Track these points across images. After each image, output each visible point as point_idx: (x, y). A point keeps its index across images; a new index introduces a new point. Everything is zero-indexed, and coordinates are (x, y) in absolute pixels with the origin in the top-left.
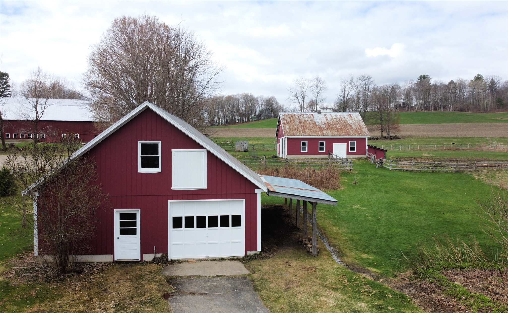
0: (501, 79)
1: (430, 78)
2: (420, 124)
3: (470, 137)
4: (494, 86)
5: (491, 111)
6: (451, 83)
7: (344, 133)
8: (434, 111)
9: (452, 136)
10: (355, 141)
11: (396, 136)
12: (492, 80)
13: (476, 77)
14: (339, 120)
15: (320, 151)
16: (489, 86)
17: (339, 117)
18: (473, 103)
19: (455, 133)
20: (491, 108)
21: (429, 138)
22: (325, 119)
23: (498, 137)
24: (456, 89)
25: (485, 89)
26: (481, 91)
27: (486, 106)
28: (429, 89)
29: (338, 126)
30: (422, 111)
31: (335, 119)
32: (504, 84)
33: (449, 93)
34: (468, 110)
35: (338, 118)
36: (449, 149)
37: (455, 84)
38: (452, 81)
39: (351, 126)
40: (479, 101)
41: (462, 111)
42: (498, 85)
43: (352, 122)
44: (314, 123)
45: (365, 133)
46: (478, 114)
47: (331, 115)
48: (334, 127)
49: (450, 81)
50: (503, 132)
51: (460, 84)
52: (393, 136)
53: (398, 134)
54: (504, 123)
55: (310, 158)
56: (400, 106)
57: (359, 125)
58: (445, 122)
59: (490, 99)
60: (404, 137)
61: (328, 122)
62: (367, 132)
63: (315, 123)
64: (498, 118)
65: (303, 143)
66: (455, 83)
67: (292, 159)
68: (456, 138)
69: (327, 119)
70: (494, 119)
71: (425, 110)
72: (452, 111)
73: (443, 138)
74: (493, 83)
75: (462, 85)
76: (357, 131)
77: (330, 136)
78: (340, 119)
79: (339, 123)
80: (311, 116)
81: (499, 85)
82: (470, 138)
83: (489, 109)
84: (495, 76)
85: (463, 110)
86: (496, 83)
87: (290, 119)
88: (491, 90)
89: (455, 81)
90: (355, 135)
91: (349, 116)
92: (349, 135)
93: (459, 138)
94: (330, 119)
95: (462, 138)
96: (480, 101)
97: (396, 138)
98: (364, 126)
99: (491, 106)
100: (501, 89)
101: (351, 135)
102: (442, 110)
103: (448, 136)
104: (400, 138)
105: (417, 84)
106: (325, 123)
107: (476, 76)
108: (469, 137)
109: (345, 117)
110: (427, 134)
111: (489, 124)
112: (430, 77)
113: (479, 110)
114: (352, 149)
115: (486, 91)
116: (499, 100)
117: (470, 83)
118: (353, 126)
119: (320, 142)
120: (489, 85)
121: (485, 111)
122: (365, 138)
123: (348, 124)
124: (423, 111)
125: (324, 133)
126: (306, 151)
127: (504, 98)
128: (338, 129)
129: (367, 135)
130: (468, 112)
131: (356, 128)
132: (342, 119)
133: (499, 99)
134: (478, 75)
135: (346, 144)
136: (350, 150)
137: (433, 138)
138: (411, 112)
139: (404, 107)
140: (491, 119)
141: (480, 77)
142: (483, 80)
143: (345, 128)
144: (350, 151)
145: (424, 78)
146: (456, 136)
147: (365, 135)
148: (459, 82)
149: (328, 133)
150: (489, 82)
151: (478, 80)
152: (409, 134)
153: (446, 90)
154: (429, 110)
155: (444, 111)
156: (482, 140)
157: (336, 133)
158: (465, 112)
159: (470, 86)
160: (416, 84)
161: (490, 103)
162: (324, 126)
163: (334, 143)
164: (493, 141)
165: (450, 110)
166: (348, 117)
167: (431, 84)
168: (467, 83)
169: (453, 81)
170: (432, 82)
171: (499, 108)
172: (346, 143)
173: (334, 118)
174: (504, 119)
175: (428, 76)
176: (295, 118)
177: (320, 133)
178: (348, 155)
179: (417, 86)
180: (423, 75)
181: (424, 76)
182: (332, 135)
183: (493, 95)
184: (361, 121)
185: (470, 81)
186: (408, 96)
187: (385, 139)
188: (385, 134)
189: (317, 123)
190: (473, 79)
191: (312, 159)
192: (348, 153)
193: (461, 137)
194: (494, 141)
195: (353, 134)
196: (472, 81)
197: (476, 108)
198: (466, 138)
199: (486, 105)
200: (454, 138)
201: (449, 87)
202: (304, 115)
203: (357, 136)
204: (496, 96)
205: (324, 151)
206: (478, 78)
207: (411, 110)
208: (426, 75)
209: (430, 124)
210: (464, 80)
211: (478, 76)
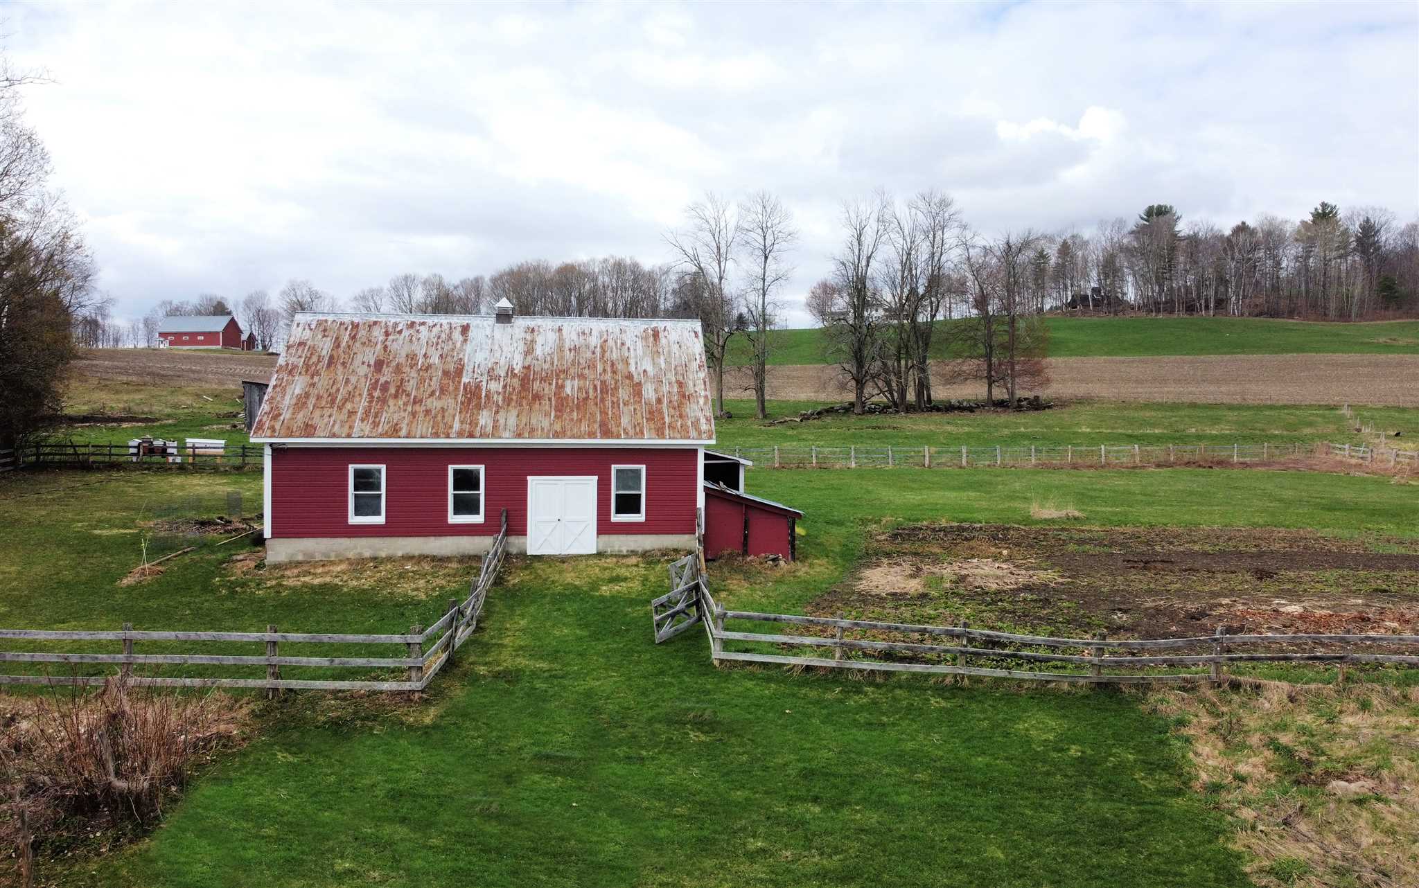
0: (1394, 219)
1: (1179, 214)
2: (1136, 358)
3: (1285, 402)
4: (1371, 240)
5: (1361, 316)
6: (1242, 229)
7: (584, 427)
8: (1185, 316)
9: (1226, 400)
10: (643, 468)
11: (1037, 398)
12: (1368, 220)
13: (1318, 213)
14: (589, 355)
15: (454, 519)
16: (1357, 241)
17: (594, 341)
18: (1307, 292)
19: (1238, 389)
20: (1361, 307)
21: (1147, 406)
22: (522, 347)
23: (1380, 406)
24: (1255, 248)
25: (1345, 248)
26: (1334, 254)
27: (1347, 302)
28: (1173, 249)
29: (570, 387)
30: (1149, 317)
31: (575, 349)
32: (1402, 234)
33: (1233, 259)
34: (1291, 314)
35: (588, 346)
36: (1188, 464)
37: (1252, 232)
38: (1244, 223)
39: (637, 390)
40: (1324, 286)
41: (1271, 316)
42: (1384, 239)
43: (650, 369)
44: (452, 368)
45: (696, 424)
46: (1319, 326)
47: (560, 330)
48: (549, 390)
49: (1239, 223)
50: (1396, 385)
51: (1269, 234)
52: (1026, 399)
53: (1045, 394)
54: (1401, 355)
55: (400, 554)
56: (1085, 298)
57: (680, 384)
58: (1217, 350)
59: (1360, 279)
60: (1063, 403)
61: (528, 368)
62: (703, 421)
63: (459, 372)
64: (1382, 340)
65: (358, 474)
66: (1253, 229)
67: (300, 558)
68: (1239, 408)
69: (529, 352)
70: (1369, 343)
71: (1158, 311)
72: (1242, 315)
73: (1193, 405)
74: (1369, 231)
75: (1271, 239)
76: (660, 412)
77: (506, 440)
78: (598, 349)
79: (586, 371)
80: (457, 335)
81: (1389, 238)
82: (1285, 407)
83: (1355, 309)
84: (1374, 209)
85: (1274, 313)
86: (1378, 231)
87: (338, 346)
88: (1363, 252)
89: (1251, 223)
90: (640, 434)
91: (645, 339)
92: (606, 433)
93: (1248, 408)
94: (547, 350)
95: (1259, 408)
96: (1328, 285)
97: (1036, 405)
98: (700, 388)
99: (1362, 301)
100: (1391, 252)
101: (618, 437)
102: (1211, 313)
103: (1214, 402)
104: (1049, 407)
105: (1138, 232)
106: (510, 371)
107: (1316, 209)
108: (1281, 403)
109: (623, 344)
110: (1143, 392)
111: (1354, 357)
112: (1178, 210)
113: (1325, 315)
114: (628, 504)
115: (1347, 255)
116: (1388, 283)
117: (1299, 232)
118: (649, 392)
119: (456, 472)
120: (1356, 235)
121: (1344, 316)
122: (694, 452)
123: (630, 377)
124: (1154, 314)
125: (482, 422)
126: (380, 520)
127: (1401, 276)
128: (561, 404)
129: (700, 433)
130: (1291, 321)
131: (659, 401)
132: (607, 354)
133: (1386, 278)
134: (1324, 205)
135: (593, 480)
136: (618, 511)
137: (1160, 406)
138: (1117, 318)
139: (1097, 303)
140: (1362, 343)
141: (1331, 212)
142: (1337, 222)
143: (603, 400)
144: (616, 518)
145: (1158, 214)
146: (1237, 400)
147: (693, 433)
148: (1265, 227)
149: (502, 421)
150: (1355, 228)
151: (1324, 221)
152: (1081, 390)
153: (1225, 249)
154: (1172, 312)
155: (1217, 317)
156: (1323, 416)
157: (546, 423)
158: (1282, 320)
159: (1297, 240)
160: (1132, 232)
161: (1357, 292)
162: (495, 386)
163: (529, 478)
164: (1362, 423)
165: (1234, 314)
166: (640, 344)
167: (1179, 232)
168: (1289, 229)
169: (1248, 223)
170: (1183, 228)
171: (1387, 308)
172: (596, 478)
173: (567, 346)
174: (1402, 342)
175: (1171, 207)
176: (369, 342)
177: (457, 426)
178: (605, 538)
179: (1137, 238)
180: (1156, 205)
181: (1160, 207)
182: (519, 436)
183: (1368, 268)
184: (695, 365)
185: (1298, 223)
186: (1110, 268)
187: (999, 410)
188: (999, 393)
189: (468, 369)
190: (1309, 218)
191: (410, 558)
192: (605, 527)
193: (1256, 403)
194: (1364, 421)
195: (631, 432)
196: (1304, 223)
197: (1314, 306)
198: (1271, 407)
199: (1347, 297)
200: (1231, 408)
201: (1234, 240)
202: (422, 328)
203: (649, 441)
204: (1379, 271)
205: (479, 519)
206: (1324, 215)
207: (1116, 313)
208: (1166, 207)
209: (1165, 358)
210: (1279, 219)
211: (1323, 210)
